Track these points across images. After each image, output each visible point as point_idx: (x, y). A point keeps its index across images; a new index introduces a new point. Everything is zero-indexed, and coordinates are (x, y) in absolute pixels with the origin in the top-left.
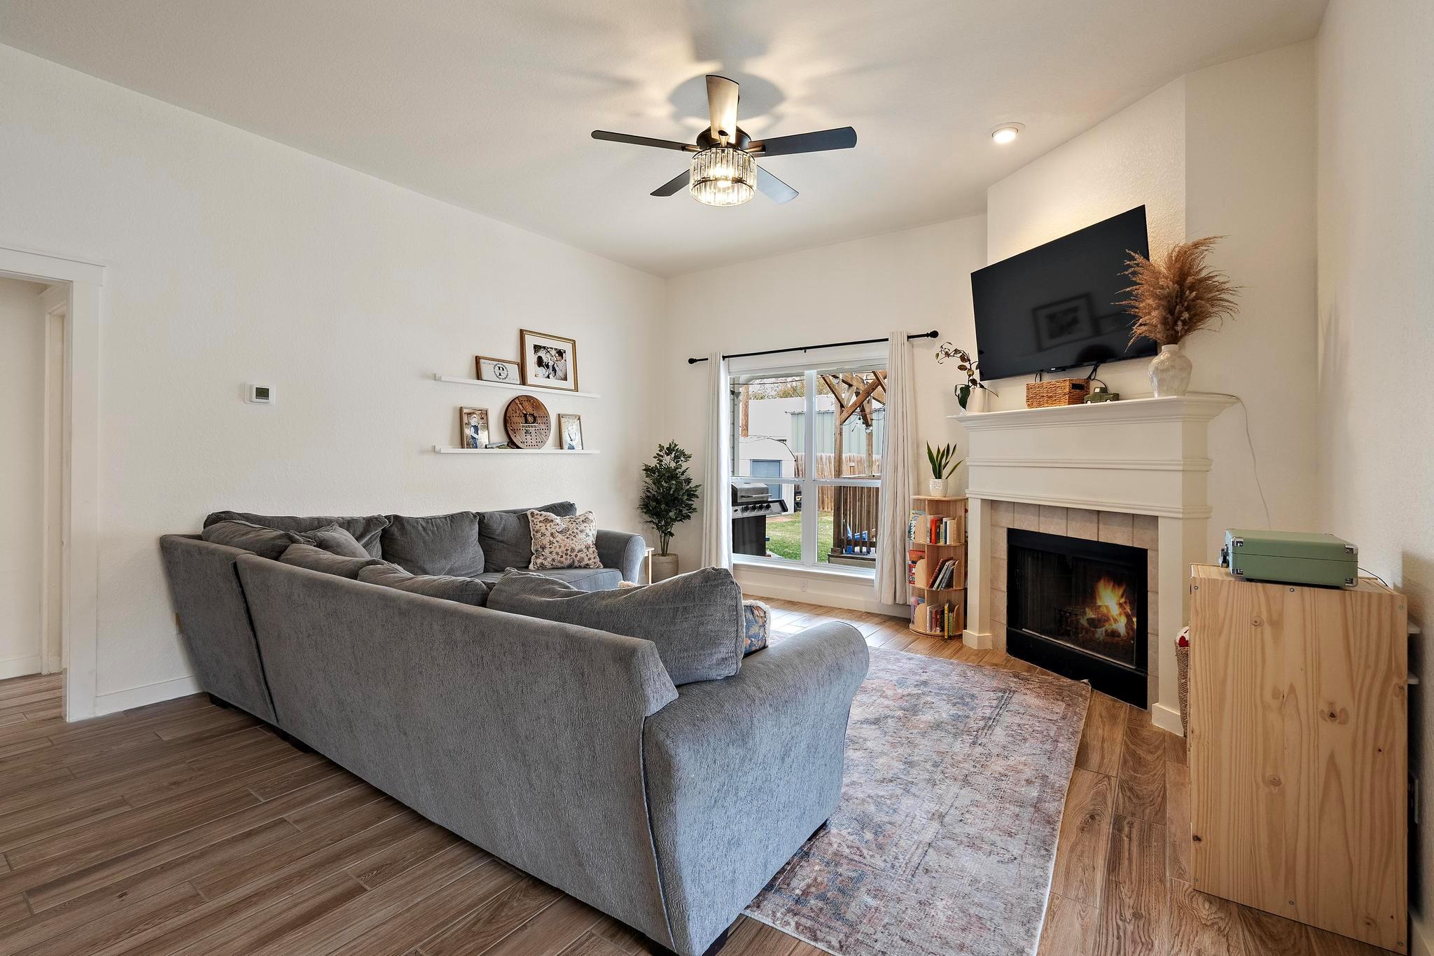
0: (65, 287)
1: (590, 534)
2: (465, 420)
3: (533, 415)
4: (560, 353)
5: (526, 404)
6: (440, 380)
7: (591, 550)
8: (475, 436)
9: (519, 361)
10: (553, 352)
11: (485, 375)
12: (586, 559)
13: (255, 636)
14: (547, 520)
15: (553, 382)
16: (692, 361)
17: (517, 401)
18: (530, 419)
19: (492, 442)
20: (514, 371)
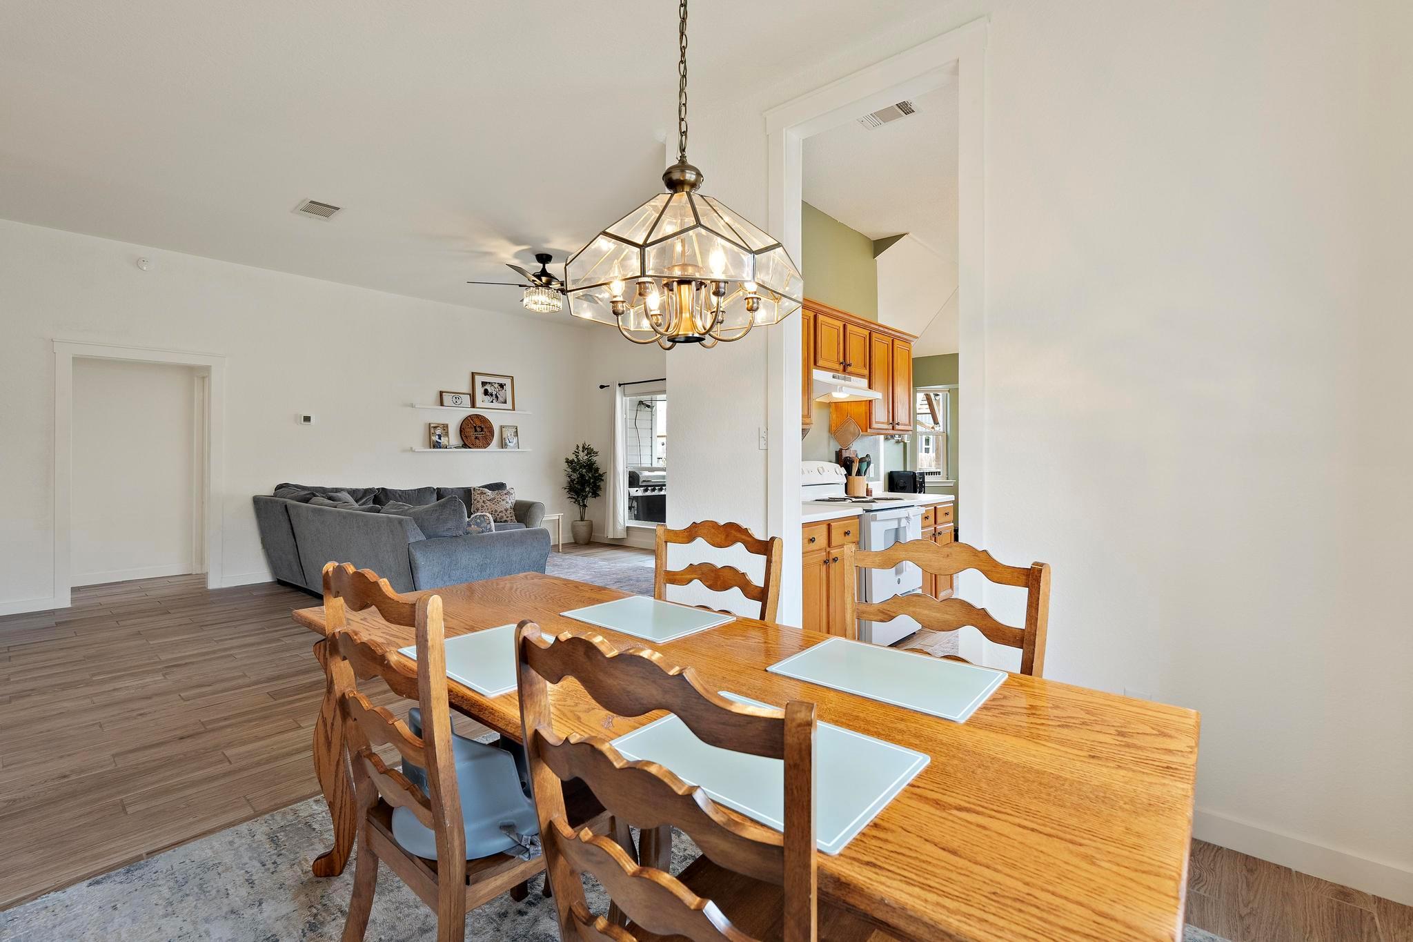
0: (207, 369)
1: (510, 502)
2: (432, 431)
3: (481, 427)
4: (502, 386)
5: (475, 420)
6: (414, 407)
7: (509, 512)
8: (439, 441)
9: (471, 393)
10: (496, 386)
11: (445, 403)
12: (505, 517)
13: (295, 540)
14: (482, 493)
15: (495, 405)
16: (602, 387)
17: (469, 418)
18: (478, 429)
19: (451, 444)
20: (467, 399)
